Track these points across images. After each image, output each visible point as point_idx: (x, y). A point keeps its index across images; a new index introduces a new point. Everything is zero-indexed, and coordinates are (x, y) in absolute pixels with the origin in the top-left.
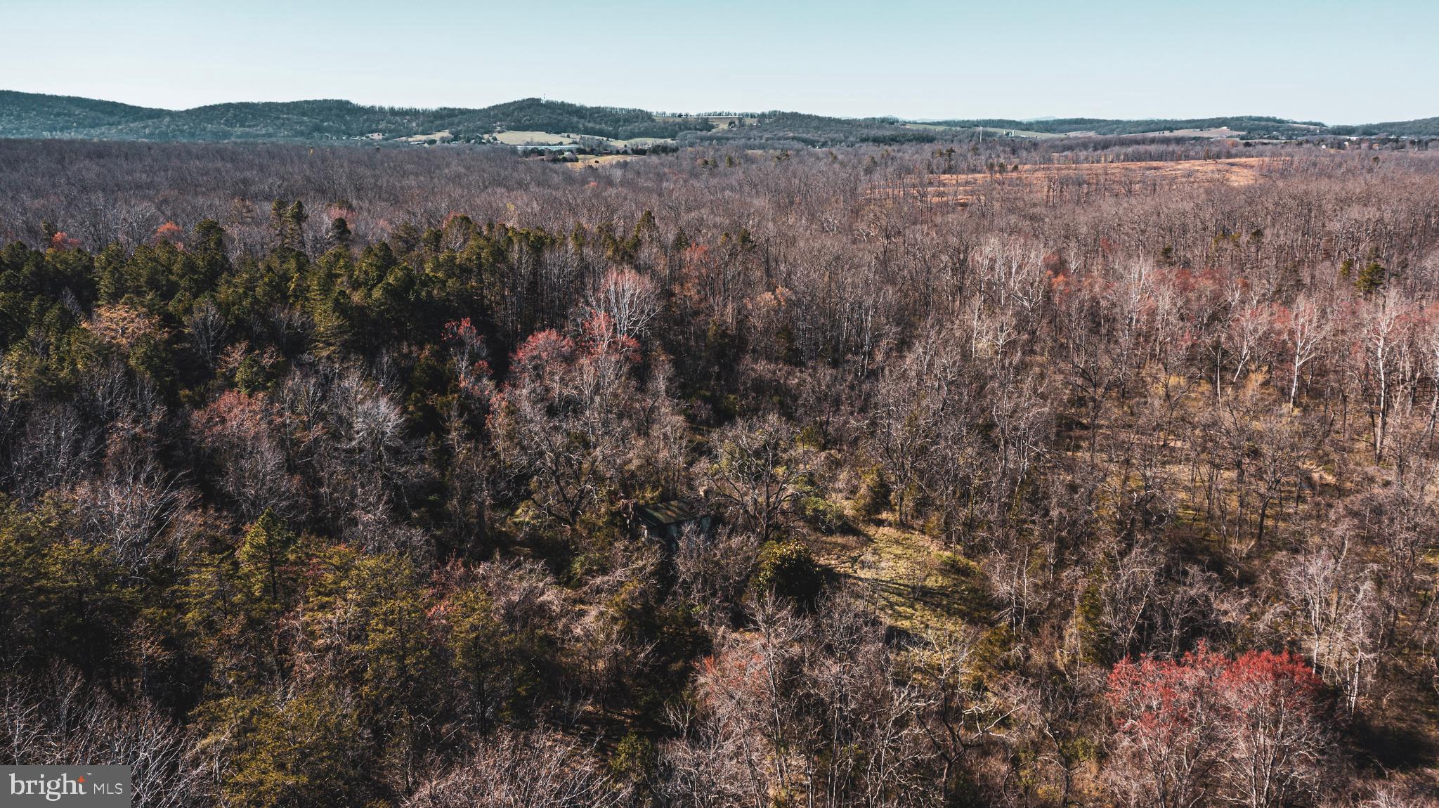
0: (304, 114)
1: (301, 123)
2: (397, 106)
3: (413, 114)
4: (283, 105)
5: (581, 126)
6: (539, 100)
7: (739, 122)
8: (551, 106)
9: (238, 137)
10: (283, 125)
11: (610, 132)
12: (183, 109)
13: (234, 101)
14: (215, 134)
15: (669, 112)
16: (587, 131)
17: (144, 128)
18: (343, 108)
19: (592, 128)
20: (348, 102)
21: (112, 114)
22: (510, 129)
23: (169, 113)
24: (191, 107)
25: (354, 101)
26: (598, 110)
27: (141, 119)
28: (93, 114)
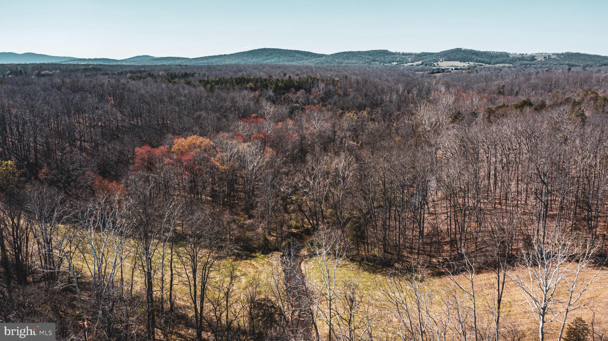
0: (370, 55)
1: (368, 59)
2: (405, 52)
3: (410, 55)
4: (364, 52)
5: (475, 59)
6: (461, 49)
7: (548, 58)
8: (466, 51)
9: (345, 64)
10: (362, 59)
11: (488, 62)
12: (330, 54)
13: (347, 51)
14: (338, 63)
15: (518, 53)
16: (477, 61)
17: (316, 61)
18: (385, 53)
19: (480, 60)
20: (387, 51)
21: (307, 56)
22: (445, 60)
23: (325, 55)
24: (332, 53)
25: (389, 50)
26: (485, 53)
27: (316, 57)
28: (301, 56)
